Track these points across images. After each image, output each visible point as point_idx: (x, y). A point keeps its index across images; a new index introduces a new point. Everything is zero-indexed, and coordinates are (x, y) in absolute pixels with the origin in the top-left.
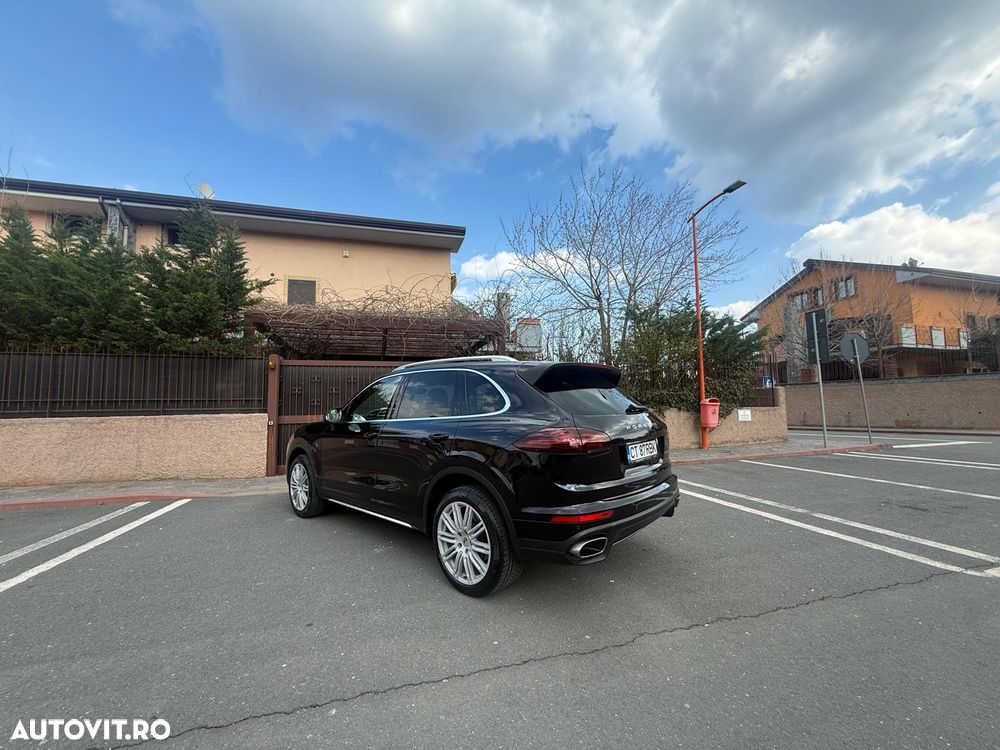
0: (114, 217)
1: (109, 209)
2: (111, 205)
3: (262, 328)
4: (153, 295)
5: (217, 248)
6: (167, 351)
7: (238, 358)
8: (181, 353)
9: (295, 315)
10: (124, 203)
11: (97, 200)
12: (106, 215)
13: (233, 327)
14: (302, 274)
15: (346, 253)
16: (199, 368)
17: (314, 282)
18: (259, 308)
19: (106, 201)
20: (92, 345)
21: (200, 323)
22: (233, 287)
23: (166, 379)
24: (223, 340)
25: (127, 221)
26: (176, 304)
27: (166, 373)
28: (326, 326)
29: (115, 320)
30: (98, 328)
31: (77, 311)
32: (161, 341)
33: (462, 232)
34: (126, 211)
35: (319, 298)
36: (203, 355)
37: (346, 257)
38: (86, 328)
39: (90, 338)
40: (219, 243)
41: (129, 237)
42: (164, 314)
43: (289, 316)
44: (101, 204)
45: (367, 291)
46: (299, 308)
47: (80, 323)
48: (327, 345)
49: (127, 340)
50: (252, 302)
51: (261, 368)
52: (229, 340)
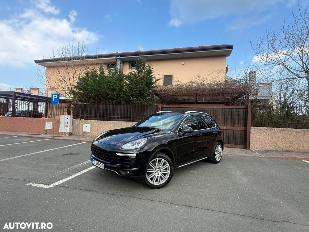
0: (119, 61)
1: (117, 60)
2: (118, 58)
3: (156, 95)
4: (130, 87)
6: (133, 103)
7: (150, 105)
8: (136, 104)
9: (166, 90)
10: (121, 57)
11: (115, 58)
12: (117, 61)
13: (149, 95)
14: (168, 73)
15: (183, 63)
16: (140, 108)
17: (172, 75)
18: (156, 89)
19: (117, 58)
20: (116, 101)
21: (141, 95)
23: (132, 111)
24: (146, 100)
25: (121, 63)
26: (135, 90)
27: (132, 110)
28: (176, 93)
29: (122, 95)
30: (118, 97)
31: (114, 92)
32: (131, 100)
33: (231, 47)
34: (121, 60)
35: (174, 83)
36: (141, 104)
37: (183, 65)
38: (115, 97)
39: (116, 100)
41: (122, 67)
42: (132, 93)
43: (165, 91)
44: (116, 59)
45: (190, 79)
46: (168, 87)
47: (114, 96)
48: (176, 99)
49: (124, 100)
50: (154, 87)
51: (156, 108)
52: (148, 99)
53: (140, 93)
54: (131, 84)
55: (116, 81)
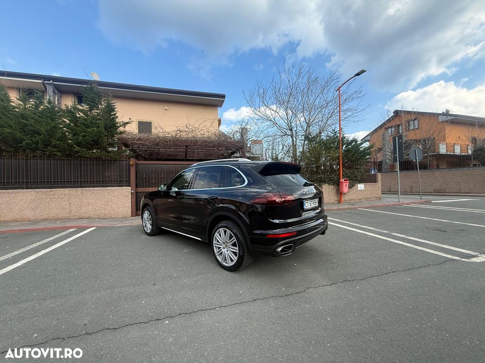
0: (50, 90)
1: (47, 86)
2: (48, 84)
3: (126, 145)
4: (72, 129)
5: (102, 105)
6: (81, 157)
7: (115, 160)
8: (87, 158)
9: (142, 139)
10: (54, 83)
11: (41, 81)
12: (46, 89)
13: (112, 145)
14: (145, 118)
15: (166, 108)
16: (96, 165)
17: (151, 123)
18: (124, 135)
19: (46, 82)
20: (44, 154)
21: (96, 143)
22: (111, 126)
23: (81, 171)
24: (107, 152)
25: (57, 92)
26: (84, 134)
27: (80, 168)
28: (157, 144)
29: (54, 142)
30: (46, 146)
31: (35, 137)
32: (77, 152)
33: (223, 97)
34: (56, 87)
35: (153, 130)
36: (98, 159)
37: (166, 110)
38: (40, 146)
39: (43, 151)
40: (103, 103)
41: (58, 100)
42: (78, 138)
43: (139, 139)
44: (43, 83)
45: (177, 127)
46: (144, 135)
47: (37, 143)
48: (158, 154)
49: (61, 152)
50: (121, 133)
51: (126, 166)
52: (110, 152)
53: (94, 139)
54: (75, 125)
55: (42, 118)
